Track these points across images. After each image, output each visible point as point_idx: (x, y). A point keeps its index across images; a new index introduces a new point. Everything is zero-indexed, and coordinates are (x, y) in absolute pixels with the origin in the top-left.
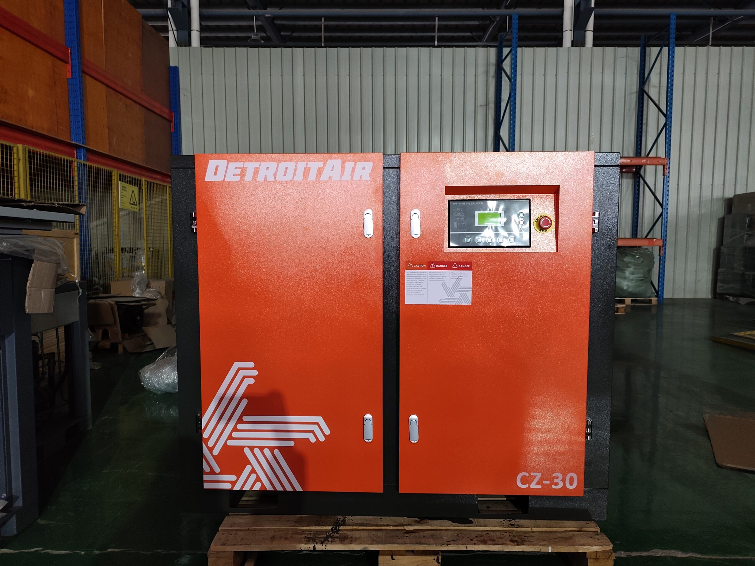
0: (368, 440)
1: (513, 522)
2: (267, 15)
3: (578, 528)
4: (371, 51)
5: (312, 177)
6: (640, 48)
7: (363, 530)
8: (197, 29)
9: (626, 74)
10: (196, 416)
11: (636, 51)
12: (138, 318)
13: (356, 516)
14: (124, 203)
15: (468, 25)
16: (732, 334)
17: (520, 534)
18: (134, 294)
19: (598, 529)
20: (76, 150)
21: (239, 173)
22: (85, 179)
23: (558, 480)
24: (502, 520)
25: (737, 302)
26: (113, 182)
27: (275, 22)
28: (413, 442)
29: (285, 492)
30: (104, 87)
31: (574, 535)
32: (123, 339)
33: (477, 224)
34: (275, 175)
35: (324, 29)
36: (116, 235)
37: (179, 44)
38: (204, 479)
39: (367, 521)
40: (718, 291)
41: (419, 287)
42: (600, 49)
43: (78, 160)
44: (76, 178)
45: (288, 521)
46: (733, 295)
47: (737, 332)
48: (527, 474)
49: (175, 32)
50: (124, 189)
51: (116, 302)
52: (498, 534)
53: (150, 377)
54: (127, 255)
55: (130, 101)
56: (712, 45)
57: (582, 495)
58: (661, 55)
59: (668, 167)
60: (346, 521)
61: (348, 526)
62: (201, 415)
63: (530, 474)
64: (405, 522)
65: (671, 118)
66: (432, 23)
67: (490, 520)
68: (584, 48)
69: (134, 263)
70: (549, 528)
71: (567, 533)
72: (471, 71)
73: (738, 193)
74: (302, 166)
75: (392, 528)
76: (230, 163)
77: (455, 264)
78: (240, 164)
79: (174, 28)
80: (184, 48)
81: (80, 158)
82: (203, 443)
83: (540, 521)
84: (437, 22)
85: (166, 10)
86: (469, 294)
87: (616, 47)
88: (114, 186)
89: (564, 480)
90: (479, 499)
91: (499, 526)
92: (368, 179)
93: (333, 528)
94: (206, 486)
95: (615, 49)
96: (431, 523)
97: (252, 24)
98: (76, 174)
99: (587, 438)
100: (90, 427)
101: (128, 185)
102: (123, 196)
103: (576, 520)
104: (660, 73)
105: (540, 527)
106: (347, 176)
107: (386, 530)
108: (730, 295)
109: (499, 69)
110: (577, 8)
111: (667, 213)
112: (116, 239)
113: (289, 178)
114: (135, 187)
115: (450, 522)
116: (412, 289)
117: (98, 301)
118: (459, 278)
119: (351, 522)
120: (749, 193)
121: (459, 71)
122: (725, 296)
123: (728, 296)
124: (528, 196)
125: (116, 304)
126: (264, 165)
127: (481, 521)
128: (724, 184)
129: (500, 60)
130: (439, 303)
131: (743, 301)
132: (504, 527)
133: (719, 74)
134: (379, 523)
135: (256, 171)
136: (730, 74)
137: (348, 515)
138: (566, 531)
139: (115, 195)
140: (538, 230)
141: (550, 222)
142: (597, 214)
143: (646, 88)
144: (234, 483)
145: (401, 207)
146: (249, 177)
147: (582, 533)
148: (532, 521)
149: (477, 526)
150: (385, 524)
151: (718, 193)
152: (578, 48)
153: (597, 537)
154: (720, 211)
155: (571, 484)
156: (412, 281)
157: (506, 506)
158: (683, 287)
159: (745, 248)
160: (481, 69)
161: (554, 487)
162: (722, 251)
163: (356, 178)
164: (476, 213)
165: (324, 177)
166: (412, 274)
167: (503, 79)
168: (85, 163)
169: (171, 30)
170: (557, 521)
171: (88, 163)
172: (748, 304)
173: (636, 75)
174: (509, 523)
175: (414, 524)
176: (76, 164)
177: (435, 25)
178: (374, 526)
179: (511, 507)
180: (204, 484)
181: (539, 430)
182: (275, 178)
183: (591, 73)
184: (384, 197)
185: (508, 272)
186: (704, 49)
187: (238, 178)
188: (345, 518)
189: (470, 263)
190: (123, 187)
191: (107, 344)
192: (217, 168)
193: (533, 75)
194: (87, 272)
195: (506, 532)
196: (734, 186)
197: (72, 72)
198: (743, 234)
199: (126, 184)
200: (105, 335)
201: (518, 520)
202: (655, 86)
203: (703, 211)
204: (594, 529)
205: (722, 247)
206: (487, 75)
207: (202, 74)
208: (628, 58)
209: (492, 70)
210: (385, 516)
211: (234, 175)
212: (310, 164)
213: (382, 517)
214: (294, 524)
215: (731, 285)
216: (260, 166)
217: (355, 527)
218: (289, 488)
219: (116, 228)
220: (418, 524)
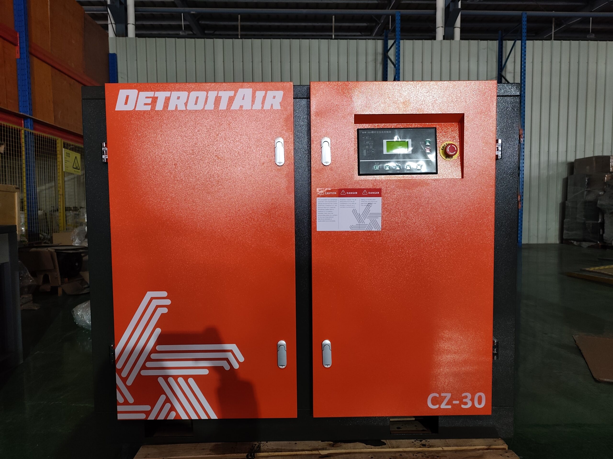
0: (282, 366)
1: (424, 442)
2: (192, 12)
3: (487, 446)
4: (280, 42)
5: (223, 106)
6: (498, 41)
7: (278, 456)
8: (133, 23)
9: (487, 62)
10: (109, 347)
11: (495, 44)
12: (77, 264)
13: (271, 442)
14: (68, 167)
15: (358, 26)
16: (584, 270)
17: (433, 454)
18: (74, 243)
19: (506, 446)
20: (24, 121)
21: (150, 102)
22: (31, 146)
23: (467, 400)
24: (413, 440)
25: (580, 246)
26: (58, 149)
27: (200, 22)
28: (326, 366)
29: (200, 421)
30: (50, 67)
31: (484, 453)
32: (62, 283)
33: (385, 152)
34: (186, 104)
35: (241, 29)
36: (60, 195)
37: (117, 34)
38: (118, 411)
39: (282, 446)
40: (564, 237)
41: (331, 214)
42: (466, 42)
43: (26, 129)
44: (23, 144)
45: (204, 449)
46: (577, 241)
47: (588, 268)
48: (437, 395)
49: (114, 25)
50: (68, 155)
51: (56, 250)
52: (411, 455)
53: (82, 315)
54: (71, 213)
55: (73, 80)
56: (554, 40)
57: (490, 413)
58: (515, 47)
59: (523, 137)
60: (262, 448)
61: (263, 452)
62: (114, 345)
63: (440, 395)
64: (319, 446)
65: (525, 96)
66: (329, 24)
67: (401, 440)
68: (453, 41)
69: (78, 220)
70: (460, 447)
71: (478, 452)
72: (362, 59)
73: (578, 157)
74: (212, 95)
75: (307, 452)
76: (140, 93)
77: (365, 191)
78: (151, 94)
79: (113, 22)
80: (121, 38)
81: (27, 128)
82: (116, 374)
83: (449, 440)
84: (333, 24)
85: (106, 7)
86: (379, 220)
87: (479, 41)
88: (58, 152)
89: (472, 400)
90: (391, 420)
91: (411, 447)
92: (279, 108)
93: (248, 454)
94: (120, 417)
95: (478, 42)
96: (344, 446)
97: (181, 24)
98: (23, 140)
99: (493, 358)
100: (21, 362)
101: (72, 152)
102: (66, 161)
103: (484, 438)
104: (514, 62)
105: (450, 446)
106: (258, 106)
107: (301, 455)
108: (574, 240)
109: (385, 57)
110: (447, 9)
111: (523, 174)
112: (60, 198)
113: (199, 107)
114: (78, 154)
115: (364, 444)
116: (324, 216)
117: (39, 249)
118: (369, 205)
119: (265, 448)
120: (587, 158)
121: (353, 59)
122: (570, 241)
123: (572, 241)
124: (434, 125)
125: (55, 252)
126: (175, 94)
127: (394, 442)
128: (567, 151)
129: (386, 50)
130: (349, 230)
131: (585, 245)
132: (415, 447)
133: (560, 62)
134: (294, 448)
135: (168, 99)
136: (569, 62)
137: (263, 441)
138: (475, 450)
139: (59, 159)
140: (444, 158)
141: (456, 149)
142: (500, 141)
143: (503, 73)
144: (148, 413)
145: (312, 135)
146: (159, 106)
147: (492, 451)
148: (442, 440)
149: (390, 448)
150: (300, 449)
151: (562, 158)
152: (449, 41)
153: (507, 454)
154: (564, 172)
155: (480, 403)
156: (323, 209)
157: (416, 426)
158: (536, 235)
159: (585, 202)
160: (371, 58)
161: (463, 406)
162: (567, 205)
163: (267, 107)
164: (385, 141)
165: (235, 106)
166: (323, 201)
167: (388, 65)
168: (32, 131)
169: (110, 24)
170: (466, 440)
171: (34, 132)
172: (589, 247)
173: (495, 63)
174: (421, 443)
175: (328, 448)
176: (23, 132)
177: (332, 26)
178: (289, 451)
179: (421, 427)
180: (118, 414)
181: (449, 352)
182: (186, 108)
183: (459, 61)
184: (295, 126)
185: (416, 198)
186: (549, 42)
187: (148, 108)
188: (260, 444)
189: (380, 190)
190: (66, 153)
191: (47, 288)
192: (127, 97)
193: (413, 62)
194: (34, 226)
195: (419, 452)
196: (574, 153)
197: (20, 53)
198: (583, 190)
199: (70, 151)
200: (46, 280)
201: (428, 440)
202: (510, 72)
203: (551, 173)
204: (502, 446)
205: (566, 202)
206: (375, 62)
207: (137, 60)
208: (488, 49)
209: (380, 58)
210: (299, 440)
211: (145, 104)
212: (221, 93)
213: (297, 442)
214: (210, 453)
215: (574, 232)
216: (171, 95)
217: (270, 453)
218: (204, 417)
219: (60, 188)
220: (333, 448)
